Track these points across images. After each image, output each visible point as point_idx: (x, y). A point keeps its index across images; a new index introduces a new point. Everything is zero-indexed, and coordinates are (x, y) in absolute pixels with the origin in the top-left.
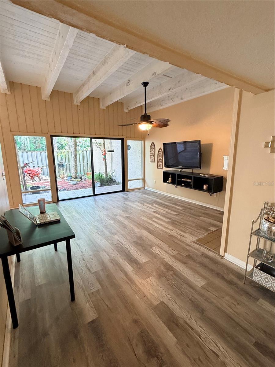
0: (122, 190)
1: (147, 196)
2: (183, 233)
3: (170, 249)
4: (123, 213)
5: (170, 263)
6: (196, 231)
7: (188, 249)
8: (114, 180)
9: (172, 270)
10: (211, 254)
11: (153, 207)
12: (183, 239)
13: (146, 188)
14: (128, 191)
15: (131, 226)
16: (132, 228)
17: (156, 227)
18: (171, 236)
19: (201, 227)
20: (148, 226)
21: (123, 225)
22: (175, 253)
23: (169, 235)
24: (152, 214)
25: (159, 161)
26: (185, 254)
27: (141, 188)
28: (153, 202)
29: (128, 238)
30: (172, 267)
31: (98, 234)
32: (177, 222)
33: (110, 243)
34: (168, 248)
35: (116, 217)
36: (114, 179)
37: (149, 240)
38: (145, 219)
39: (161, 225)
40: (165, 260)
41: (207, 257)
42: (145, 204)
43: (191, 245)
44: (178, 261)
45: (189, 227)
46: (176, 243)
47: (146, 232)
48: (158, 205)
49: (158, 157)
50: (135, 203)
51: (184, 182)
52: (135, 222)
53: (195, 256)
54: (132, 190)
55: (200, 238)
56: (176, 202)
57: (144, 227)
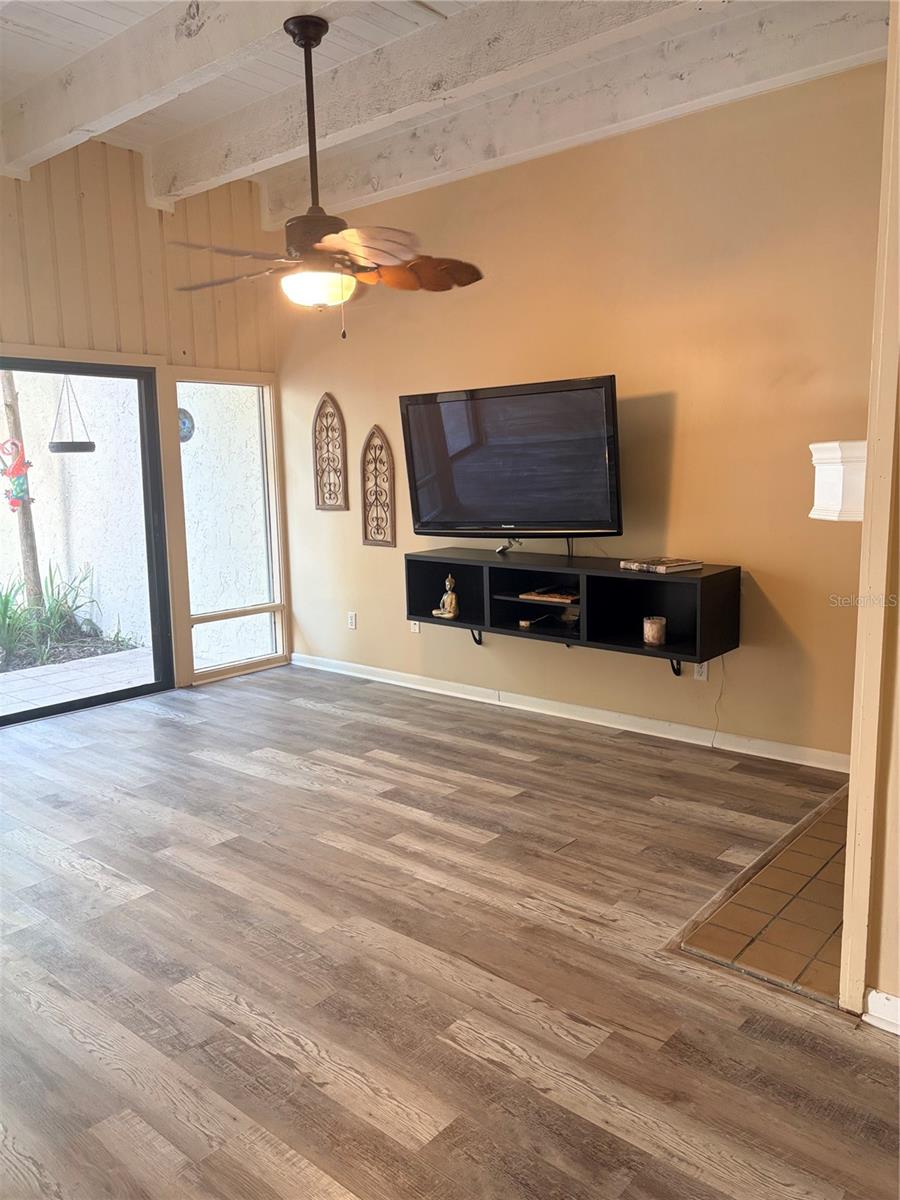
0: (151, 679)
1: (320, 706)
2: (595, 907)
3: (558, 1015)
4: (196, 820)
5: (593, 1114)
6: (665, 885)
7: (656, 997)
8: (85, 628)
9: (622, 1164)
10: (792, 1009)
11: (370, 768)
12: (610, 940)
13: (299, 659)
14: (190, 687)
15: (270, 899)
16: (285, 914)
17: (433, 889)
18: (535, 930)
19: (676, 855)
20: (376, 885)
21: (221, 900)
22: (592, 1038)
23: (526, 930)
24: (378, 811)
25: (372, 499)
26: (653, 1036)
27: (268, 661)
28: (365, 738)
29: (277, 989)
30: (614, 1143)
31: (54, 994)
32: (541, 840)
33: (158, 1043)
34: (542, 1009)
35: (158, 855)
36: (89, 622)
37: (410, 975)
38: (345, 844)
39: (452, 869)
40: (553, 1096)
41: (776, 1031)
42: (321, 753)
43: (663, 971)
44: (629, 1091)
45: (615, 861)
46: (579, 971)
47: (375, 925)
48: (394, 750)
49: (364, 479)
50: (256, 753)
51: (530, 610)
52: (290, 872)
53: (713, 1038)
54: (218, 677)
55: (696, 924)
56: (495, 726)
57: (358, 900)
